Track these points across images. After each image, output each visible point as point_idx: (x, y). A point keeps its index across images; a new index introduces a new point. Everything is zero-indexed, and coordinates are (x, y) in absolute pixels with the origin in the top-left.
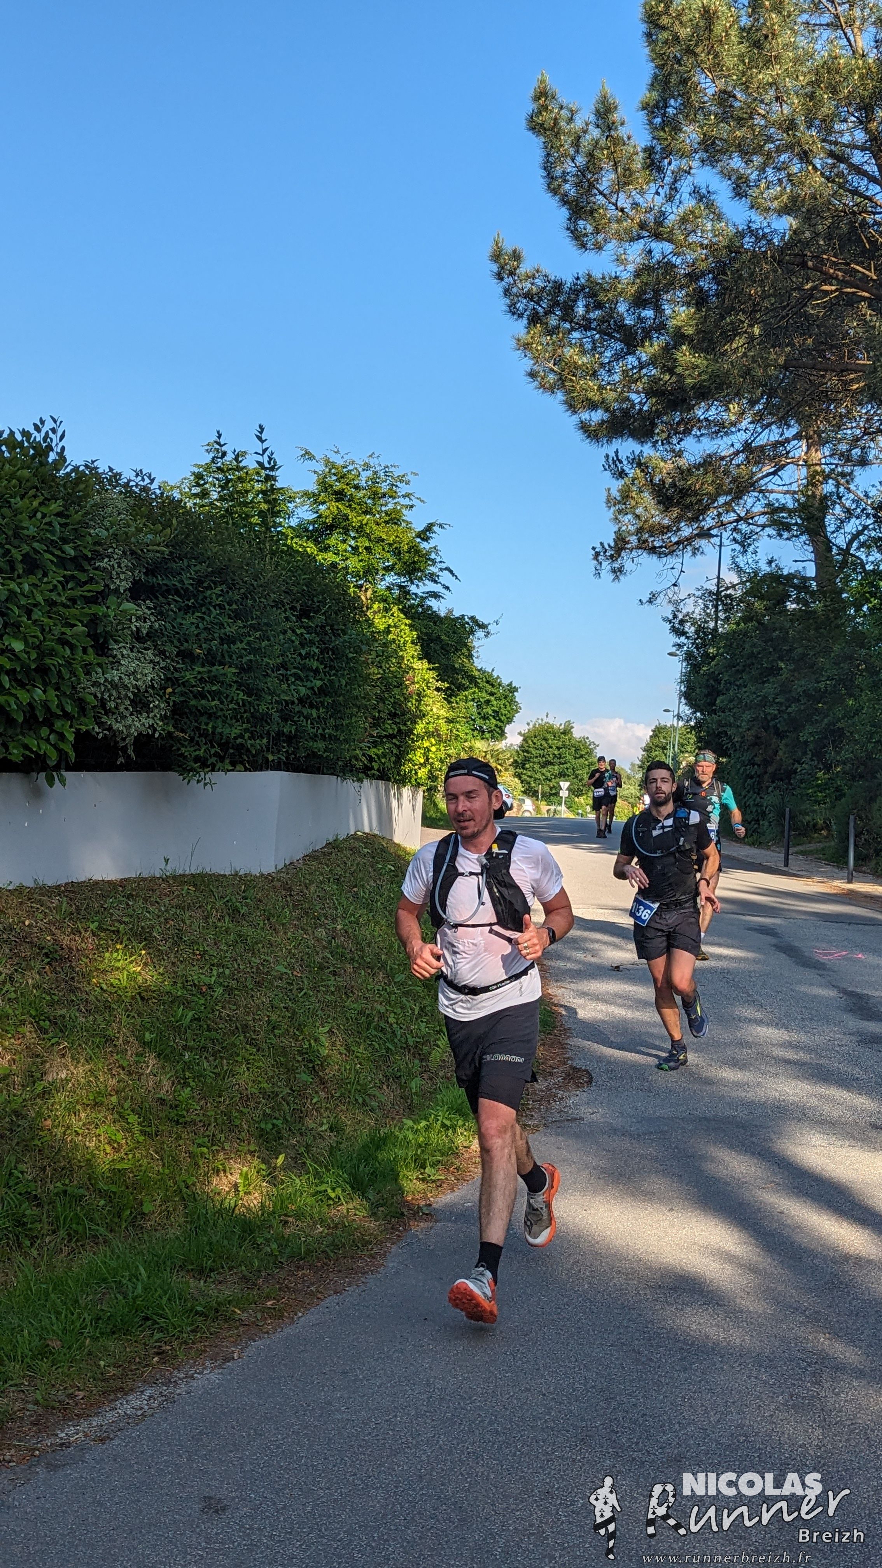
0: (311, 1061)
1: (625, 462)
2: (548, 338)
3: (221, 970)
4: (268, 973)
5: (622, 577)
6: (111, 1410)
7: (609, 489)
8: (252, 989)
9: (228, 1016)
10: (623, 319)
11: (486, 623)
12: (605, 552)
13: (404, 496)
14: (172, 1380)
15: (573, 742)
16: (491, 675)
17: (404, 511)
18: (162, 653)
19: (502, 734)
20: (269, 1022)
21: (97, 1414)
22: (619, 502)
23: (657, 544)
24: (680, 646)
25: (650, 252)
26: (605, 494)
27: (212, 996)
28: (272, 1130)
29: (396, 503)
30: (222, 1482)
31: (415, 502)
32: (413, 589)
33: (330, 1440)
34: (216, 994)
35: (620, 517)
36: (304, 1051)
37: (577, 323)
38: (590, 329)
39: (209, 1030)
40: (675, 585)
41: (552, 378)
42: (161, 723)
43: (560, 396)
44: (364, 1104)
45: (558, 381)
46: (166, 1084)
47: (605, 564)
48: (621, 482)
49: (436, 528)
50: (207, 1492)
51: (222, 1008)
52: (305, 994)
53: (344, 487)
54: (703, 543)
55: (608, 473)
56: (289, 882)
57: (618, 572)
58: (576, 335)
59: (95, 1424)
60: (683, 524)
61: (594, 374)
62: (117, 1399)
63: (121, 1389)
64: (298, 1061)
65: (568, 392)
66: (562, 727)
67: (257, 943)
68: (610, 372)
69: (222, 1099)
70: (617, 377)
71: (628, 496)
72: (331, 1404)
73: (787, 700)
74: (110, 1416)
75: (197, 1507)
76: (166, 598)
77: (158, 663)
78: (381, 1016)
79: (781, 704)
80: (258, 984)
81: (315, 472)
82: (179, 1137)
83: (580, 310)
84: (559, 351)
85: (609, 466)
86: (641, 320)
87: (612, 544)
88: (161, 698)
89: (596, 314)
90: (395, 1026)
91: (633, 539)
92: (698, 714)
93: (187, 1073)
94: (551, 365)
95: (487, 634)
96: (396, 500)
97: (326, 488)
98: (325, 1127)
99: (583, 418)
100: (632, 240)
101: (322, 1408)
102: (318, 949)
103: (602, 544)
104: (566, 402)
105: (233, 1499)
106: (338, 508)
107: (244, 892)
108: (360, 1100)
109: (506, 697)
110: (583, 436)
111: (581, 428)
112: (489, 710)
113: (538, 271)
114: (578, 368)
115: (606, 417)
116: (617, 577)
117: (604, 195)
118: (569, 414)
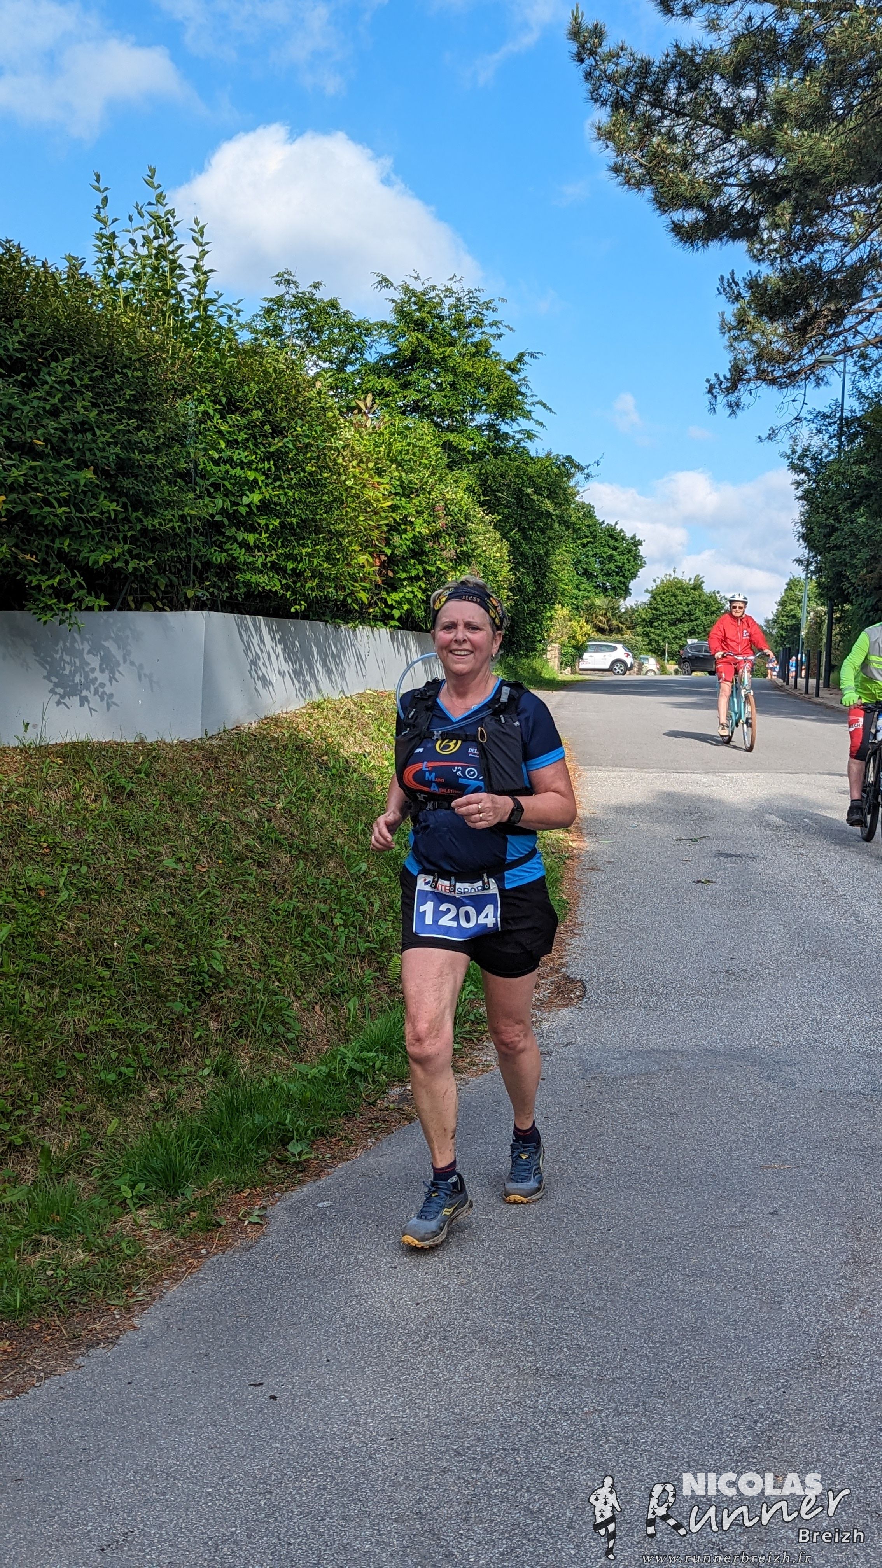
0: (199, 984)
1: (741, 284)
2: (633, 123)
5: (738, 412)
7: (723, 314)
8: (123, 891)
10: (721, 100)
11: (583, 464)
12: (720, 385)
13: (491, 325)
15: (703, 598)
16: (615, 529)
17: (492, 341)
19: (627, 592)
22: (734, 328)
23: (777, 374)
24: (799, 484)
25: (750, 17)
26: (719, 319)
28: (114, 1081)
29: (483, 333)
31: (503, 330)
32: (504, 428)
35: (735, 344)
36: (190, 970)
37: (667, 109)
38: (684, 115)
40: (798, 418)
41: (638, 171)
43: (648, 192)
44: (275, 1035)
45: (645, 175)
47: (721, 397)
48: (737, 305)
49: (526, 358)
53: (424, 315)
54: (826, 371)
56: (215, 750)
57: (734, 406)
58: (667, 122)
60: (807, 350)
64: (178, 985)
65: (655, 188)
66: (692, 582)
67: (144, 829)
68: (705, 163)
71: (744, 321)
81: (393, 301)
83: (671, 91)
84: (646, 140)
85: (725, 289)
86: (740, 100)
87: (729, 376)
89: (690, 96)
91: (751, 369)
94: (637, 156)
95: (588, 477)
96: (484, 329)
97: (405, 319)
98: (206, 1072)
99: (675, 219)
102: (240, 836)
103: (716, 375)
106: (418, 338)
108: (269, 1030)
109: (629, 552)
110: (676, 239)
111: (673, 230)
112: (612, 566)
113: (622, 49)
114: (666, 157)
115: (701, 215)
116: (733, 412)
118: (658, 213)
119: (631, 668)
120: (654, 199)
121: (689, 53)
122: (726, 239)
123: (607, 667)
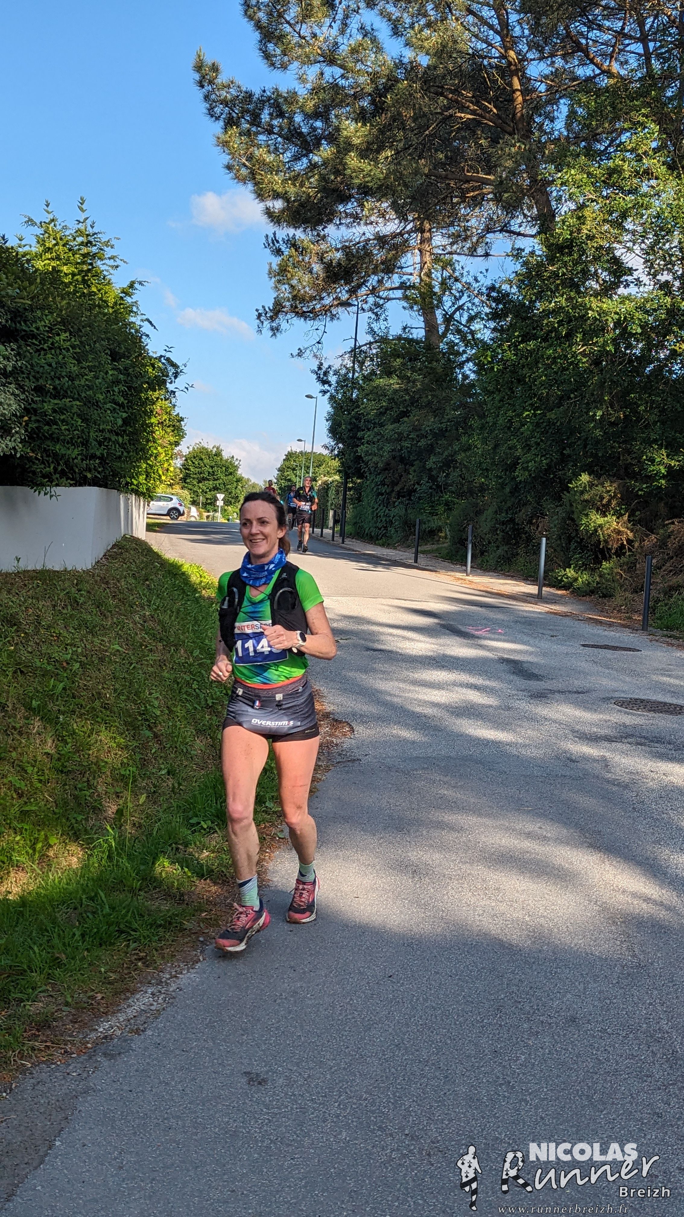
1: (281, 243)
2: (242, 138)
3: (74, 649)
4: (106, 651)
6: (129, 1006)
7: (271, 264)
9: (85, 685)
10: (300, 127)
12: (266, 314)
13: (110, 259)
14: (164, 980)
15: (224, 462)
17: (110, 271)
18: (20, 387)
20: (115, 690)
21: (119, 1011)
22: (279, 274)
23: (304, 309)
24: (324, 393)
25: (323, 74)
26: (268, 267)
27: (71, 670)
29: (101, 263)
30: (250, 1059)
31: (119, 263)
33: (313, 1021)
34: (74, 668)
35: (279, 286)
36: (142, 712)
37: (263, 128)
38: (273, 133)
39: (74, 697)
40: (319, 343)
41: (244, 171)
42: (20, 445)
43: (250, 186)
45: (249, 174)
46: (50, 741)
47: (267, 324)
48: (279, 258)
49: (137, 286)
50: (244, 1069)
51: (81, 679)
52: (134, 667)
54: (340, 309)
55: (268, 251)
57: (275, 330)
58: (262, 137)
59: (121, 1019)
60: (325, 294)
61: (278, 170)
62: (128, 998)
63: (128, 990)
65: (256, 184)
66: (214, 450)
69: (91, 752)
71: (285, 270)
72: (297, 993)
73: (418, 436)
74: (130, 1012)
75: (244, 1080)
76: (26, 341)
77: (18, 395)
78: (188, 684)
79: (413, 439)
80: (102, 660)
82: (65, 784)
83: (265, 117)
84: (251, 149)
85: (269, 245)
86: (313, 129)
87: (272, 308)
88: (21, 424)
89: (278, 121)
90: (197, 690)
91: (288, 304)
92: (340, 445)
93: (64, 733)
94: (244, 160)
99: (268, 206)
100: (311, 63)
101: (292, 996)
103: (263, 307)
104: (255, 192)
105: (267, 1072)
107: (77, 585)
108: (185, 750)
110: (268, 220)
111: (266, 213)
113: (232, 82)
114: (265, 164)
115: (286, 206)
116: (274, 334)
117: (290, 25)
118: (257, 201)
119: (183, 514)
121: (286, 95)
123: (165, 513)
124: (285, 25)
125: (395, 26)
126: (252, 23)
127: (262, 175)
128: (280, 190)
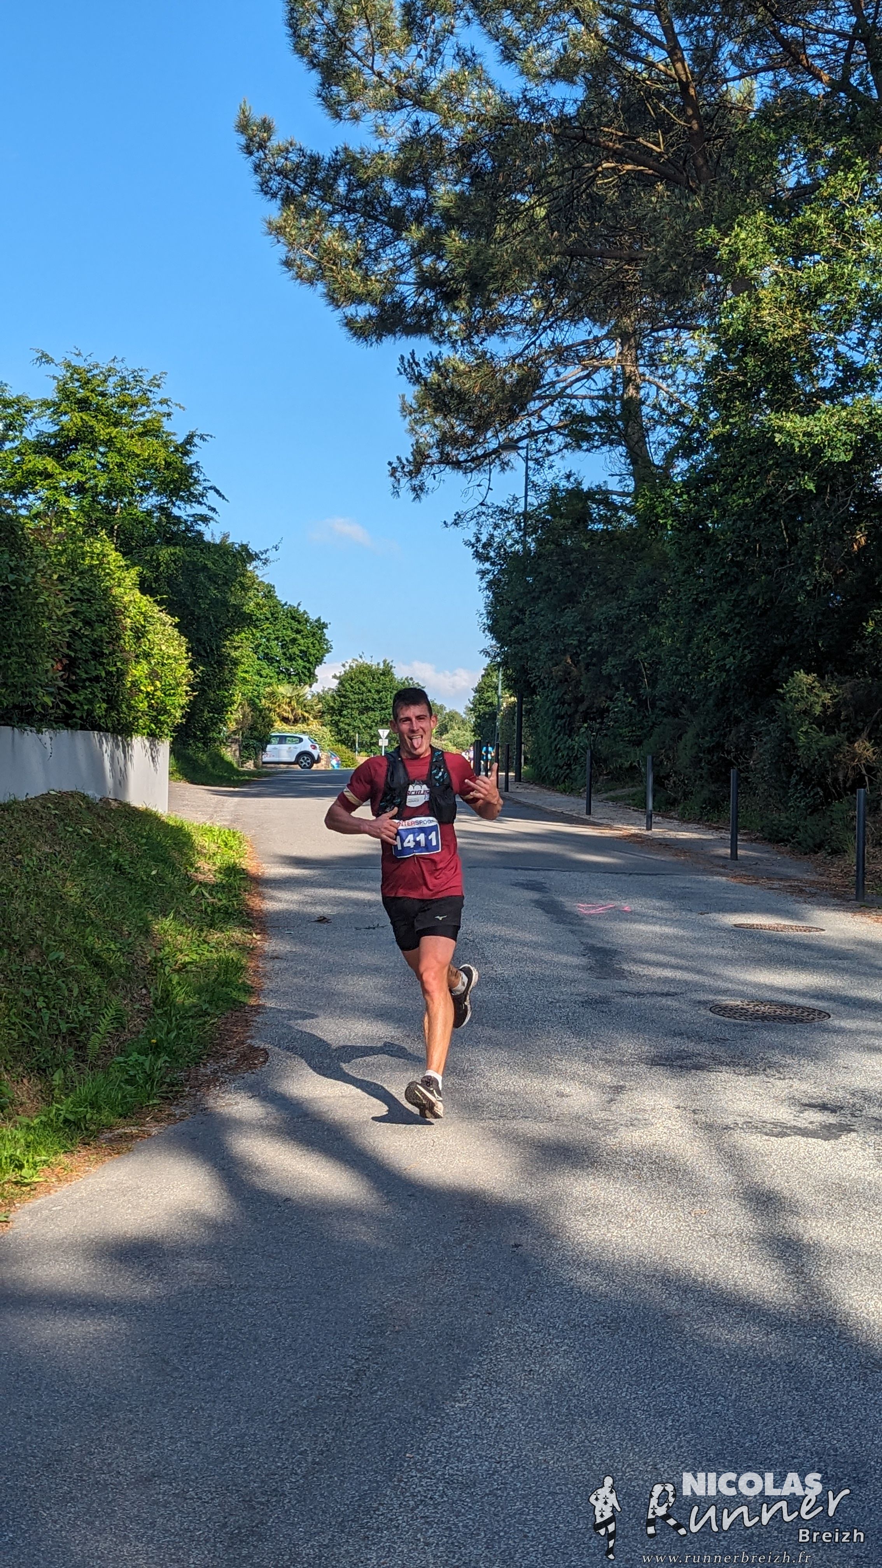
1: (422, 365)
2: (304, 221)
5: (422, 496)
7: (402, 396)
10: (391, 199)
12: (403, 468)
13: (161, 403)
16: (297, 611)
17: (163, 420)
19: (312, 679)
22: (415, 411)
23: (461, 458)
25: (417, 123)
26: (399, 402)
29: (151, 412)
31: (174, 409)
35: (417, 428)
37: (337, 204)
38: (355, 211)
40: (482, 504)
41: (310, 266)
43: (321, 288)
45: (317, 270)
47: (404, 481)
48: (419, 388)
49: (196, 440)
53: (89, 394)
54: (511, 456)
57: (418, 490)
58: (338, 217)
60: (489, 435)
61: (358, 262)
65: (328, 284)
66: (381, 667)
68: (377, 260)
70: (384, 268)
71: (425, 404)
83: (341, 188)
84: (317, 236)
85: (405, 371)
86: (409, 200)
89: (360, 193)
91: (434, 453)
94: (308, 252)
95: (265, 563)
97: (68, 396)
99: (348, 313)
100: (396, 109)
103: (398, 458)
106: (81, 418)
109: (314, 635)
110: (350, 334)
111: (347, 325)
112: (295, 650)
113: (291, 145)
114: (338, 255)
115: (374, 311)
116: (417, 496)
117: (359, 58)
118: (331, 308)
120: (327, 295)
121: (358, 156)
122: (398, 335)
123: (293, 759)
124: (354, 60)
125: (506, 47)
126: (305, 59)
127: (331, 270)
128: (360, 290)
